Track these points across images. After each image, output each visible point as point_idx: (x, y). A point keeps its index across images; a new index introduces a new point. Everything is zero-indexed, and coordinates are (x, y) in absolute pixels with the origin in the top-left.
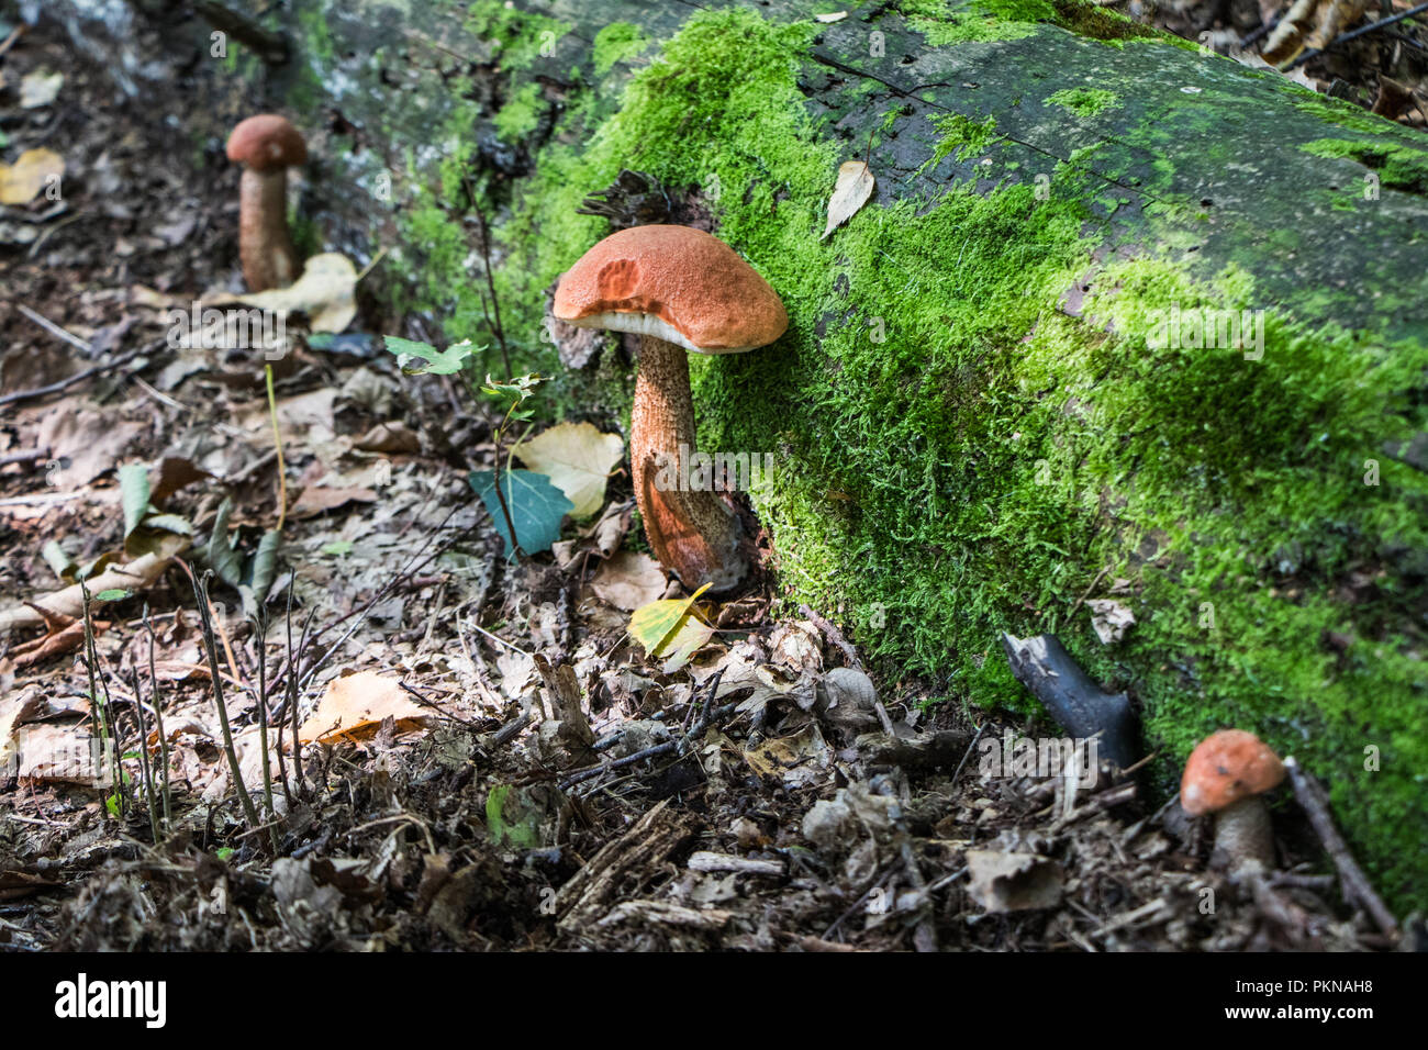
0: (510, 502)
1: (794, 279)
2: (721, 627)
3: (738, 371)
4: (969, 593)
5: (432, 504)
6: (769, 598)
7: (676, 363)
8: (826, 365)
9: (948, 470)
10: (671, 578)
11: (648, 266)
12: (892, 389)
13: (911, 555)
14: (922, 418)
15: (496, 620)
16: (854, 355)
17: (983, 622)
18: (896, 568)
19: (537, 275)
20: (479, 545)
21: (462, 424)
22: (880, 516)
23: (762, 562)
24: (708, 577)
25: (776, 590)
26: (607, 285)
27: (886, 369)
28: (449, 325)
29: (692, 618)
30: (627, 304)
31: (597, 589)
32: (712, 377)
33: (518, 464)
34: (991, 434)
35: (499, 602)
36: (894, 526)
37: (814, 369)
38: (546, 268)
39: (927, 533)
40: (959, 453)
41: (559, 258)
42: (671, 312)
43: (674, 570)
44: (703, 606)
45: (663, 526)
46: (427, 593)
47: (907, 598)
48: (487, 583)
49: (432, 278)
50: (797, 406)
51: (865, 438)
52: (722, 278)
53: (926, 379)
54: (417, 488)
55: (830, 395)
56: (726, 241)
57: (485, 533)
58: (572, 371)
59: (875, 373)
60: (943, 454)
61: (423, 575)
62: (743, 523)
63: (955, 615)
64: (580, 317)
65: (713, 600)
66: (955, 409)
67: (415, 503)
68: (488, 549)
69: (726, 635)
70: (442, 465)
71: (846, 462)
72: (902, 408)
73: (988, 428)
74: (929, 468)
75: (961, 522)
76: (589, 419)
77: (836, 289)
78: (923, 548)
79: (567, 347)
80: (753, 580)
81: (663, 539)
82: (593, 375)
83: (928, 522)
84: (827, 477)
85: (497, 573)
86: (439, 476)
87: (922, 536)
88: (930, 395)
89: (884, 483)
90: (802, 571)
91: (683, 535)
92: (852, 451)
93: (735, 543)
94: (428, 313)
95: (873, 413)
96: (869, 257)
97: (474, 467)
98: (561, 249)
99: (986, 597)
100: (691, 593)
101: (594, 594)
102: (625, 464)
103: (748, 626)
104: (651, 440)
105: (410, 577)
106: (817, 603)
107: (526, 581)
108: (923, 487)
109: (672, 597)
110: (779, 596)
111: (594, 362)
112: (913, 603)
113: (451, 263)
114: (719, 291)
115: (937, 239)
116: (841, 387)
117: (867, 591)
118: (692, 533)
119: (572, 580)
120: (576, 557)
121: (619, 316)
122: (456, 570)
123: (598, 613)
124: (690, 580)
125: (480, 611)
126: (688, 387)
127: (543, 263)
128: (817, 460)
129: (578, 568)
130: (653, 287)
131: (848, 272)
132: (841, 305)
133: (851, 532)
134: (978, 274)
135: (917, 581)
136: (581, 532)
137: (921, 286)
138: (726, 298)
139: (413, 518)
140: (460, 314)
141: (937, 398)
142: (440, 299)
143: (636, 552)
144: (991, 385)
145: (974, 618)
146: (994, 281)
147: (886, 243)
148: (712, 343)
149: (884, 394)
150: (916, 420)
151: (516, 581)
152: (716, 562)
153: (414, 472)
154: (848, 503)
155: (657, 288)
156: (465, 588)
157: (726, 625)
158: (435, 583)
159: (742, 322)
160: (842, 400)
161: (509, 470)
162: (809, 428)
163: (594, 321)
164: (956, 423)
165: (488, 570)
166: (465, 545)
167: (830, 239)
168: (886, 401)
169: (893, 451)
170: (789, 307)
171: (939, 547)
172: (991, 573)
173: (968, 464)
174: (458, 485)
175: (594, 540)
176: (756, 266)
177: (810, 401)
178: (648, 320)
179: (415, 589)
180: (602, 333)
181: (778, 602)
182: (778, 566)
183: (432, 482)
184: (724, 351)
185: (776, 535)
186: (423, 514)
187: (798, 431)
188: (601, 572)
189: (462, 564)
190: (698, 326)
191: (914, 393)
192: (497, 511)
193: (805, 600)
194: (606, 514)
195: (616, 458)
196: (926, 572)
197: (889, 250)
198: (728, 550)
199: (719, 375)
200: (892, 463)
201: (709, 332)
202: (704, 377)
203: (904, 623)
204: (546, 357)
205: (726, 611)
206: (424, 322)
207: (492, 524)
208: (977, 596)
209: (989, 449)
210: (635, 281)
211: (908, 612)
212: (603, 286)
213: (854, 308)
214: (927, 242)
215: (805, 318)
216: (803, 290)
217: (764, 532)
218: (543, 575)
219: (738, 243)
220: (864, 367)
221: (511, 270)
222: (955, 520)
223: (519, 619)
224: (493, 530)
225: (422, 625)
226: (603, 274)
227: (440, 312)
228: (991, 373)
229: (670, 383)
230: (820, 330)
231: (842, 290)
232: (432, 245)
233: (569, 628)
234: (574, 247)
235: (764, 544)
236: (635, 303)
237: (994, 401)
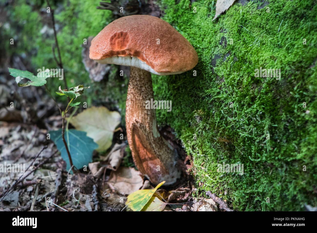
0: (68, 144)
1: (201, 39)
2: (170, 202)
3: (174, 82)
4: (287, 185)
5: (30, 146)
6: (191, 188)
7: (146, 79)
8: (216, 79)
9: (275, 128)
10: (145, 179)
11: (133, 35)
12: (248, 91)
13: (259, 168)
14: (263, 104)
15: (64, 201)
16: (229, 75)
17: (294, 199)
18: (252, 174)
19: (77, 37)
20: (53, 165)
21: (42, 107)
22: (244, 150)
23: (188, 171)
24: (162, 178)
25: (195, 184)
26: (114, 44)
27: (245, 81)
28: (35, 61)
29: (156, 198)
30: (124, 53)
31: (111, 185)
32: (162, 85)
33: (71, 127)
34: (295, 111)
35: (65, 192)
36: (250, 154)
37: (211, 81)
38: (81, 34)
39: (266, 157)
40: (281, 120)
41: (87, 29)
42: (144, 56)
43: (146, 176)
44: (161, 192)
45: (141, 155)
46: (30, 189)
47: (257, 188)
48: (58, 183)
49: (25, 38)
50: (203, 98)
51: (236, 113)
52: (168, 40)
53: (264, 85)
54: (22, 138)
55: (219, 93)
56: (168, 21)
57: (57, 159)
58: (96, 82)
59: (240, 83)
60: (273, 121)
61: (28, 180)
62: (178, 152)
63: (281, 196)
64: (101, 59)
65: (165, 189)
66: (278, 100)
67: (21, 145)
68: (58, 167)
69: (172, 206)
70: (35, 128)
71: (227, 125)
72: (253, 99)
73: (294, 108)
74: (266, 127)
75: (282, 152)
76: (104, 104)
77: (220, 44)
78: (264, 164)
79: (93, 71)
80: (183, 179)
81: (141, 161)
82: (105, 84)
83: (266, 152)
84: (218, 132)
85: (63, 178)
86: (33, 133)
87: (264, 159)
88: (266, 93)
89: (245, 134)
90: (207, 175)
91: (151, 159)
92: (230, 119)
93: (175, 163)
94: (24, 55)
95: (239, 101)
96: (236, 29)
97: (49, 128)
98: (89, 25)
99: (295, 188)
100: (155, 186)
101: (109, 187)
102: (122, 125)
103: (181, 201)
104: (135, 115)
105: (22, 181)
106: (215, 190)
107: (77, 182)
108: (264, 136)
109: (146, 188)
110: (196, 187)
111: (106, 78)
112: (260, 190)
113: (34, 31)
114: (166, 46)
115: (268, 20)
116: (224, 90)
117: (239, 185)
118: (155, 158)
119: (99, 181)
120: (101, 170)
121: (120, 58)
122: (43, 177)
123: (111, 196)
124: (154, 180)
125: (56, 197)
126: (152, 90)
127: (80, 32)
128: (213, 123)
129: (101, 175)
130: (136, 44)
131: (226, 35)
132: (223, 51)
133: (230, 157)
134: (288, 36)
135: (262, 180)
136: (101, 158)
137: (261, 42)
138: (169, 49)
139: (22, 153)
140: (39, 55)
141: (269, 94)
142: (29, 48)
143: (128, 167)
144: (295, 88)
145: (289, 197)
146: (296, 39)
147: (244, 22)
148: (164, 70)
149: (244, 93)
150: (260, 105)
151: (72, 182)
152: (165, 171)
153: (20, 131)
154: (228, 144)
155: (138, 45)
156: (48, 186)
157: (171, 201)
158: (34, 184)
159: (178, 60)
160: (225, 95)
161: (67, 130)
162: (209, 109)
163: (108, 61)
164: (279, 106)
165: (59, 177)
166: (47, 165)
167: (217, 20)
168: (245, 96)
169: (249, 119)
170: (199, 52)
171: (272, 164)
172: (297, 176)
173: (285, 125)
174: (41, 137)
175: (108, 162)
176: (182, 33)
177: (209, 96)
178: (133, 60)
179: (25, 187)
180: (109, 65)
181: (195, 190)
182: (195, 173)
183: (30, 135)
184: (169, 74)
185: (194, 158)
186: (26, 151)
187: (204, 110)
188: (112, 177)
189: (46, 174)
190: (158, 62)
191: (259, 92)
192: (62, 149)
193: (208, 189)
194: (113, 149)
195: (117, 123)
196: (266, 176)
197: (245, 25)
198: (172, 166)
199: (165, 84)
200: (249, 125)
201: (162, 65)
202: (159, 85)
203: (256, 199)
204: (83, 76)
205: (172, 194)
206: (22, 59)
207: (60, 155)
208: (291, 187)
209: (295, 118)
210: (128, 42)
211: (258, 194)
212: (112, 44)
213: (229, 53)
214: (264, 21)
215: (206, 57)
216: (205, 44)
217: (188, 157)
218: (85, 179)
219: (173, 22)
220: (234, 80)
221: (64, 34)
222: (280, 151)
223: (75, 200)
224: (60, 158)
225: (28, 203)
226: (112, 38)
227: (30, 54)
228: (295, 83)
229: (143, 89)
230: (213, 63)
231: (223, 44)
232: (25, 22)
233: (99, 204)
234: (95, 24)
235: (189, 163)
236: (127, 52)
237: (297, 96)
